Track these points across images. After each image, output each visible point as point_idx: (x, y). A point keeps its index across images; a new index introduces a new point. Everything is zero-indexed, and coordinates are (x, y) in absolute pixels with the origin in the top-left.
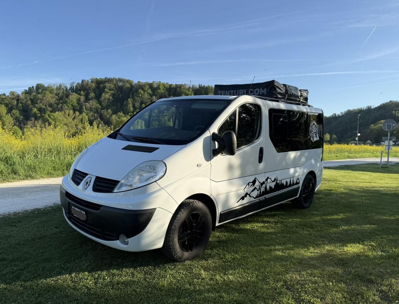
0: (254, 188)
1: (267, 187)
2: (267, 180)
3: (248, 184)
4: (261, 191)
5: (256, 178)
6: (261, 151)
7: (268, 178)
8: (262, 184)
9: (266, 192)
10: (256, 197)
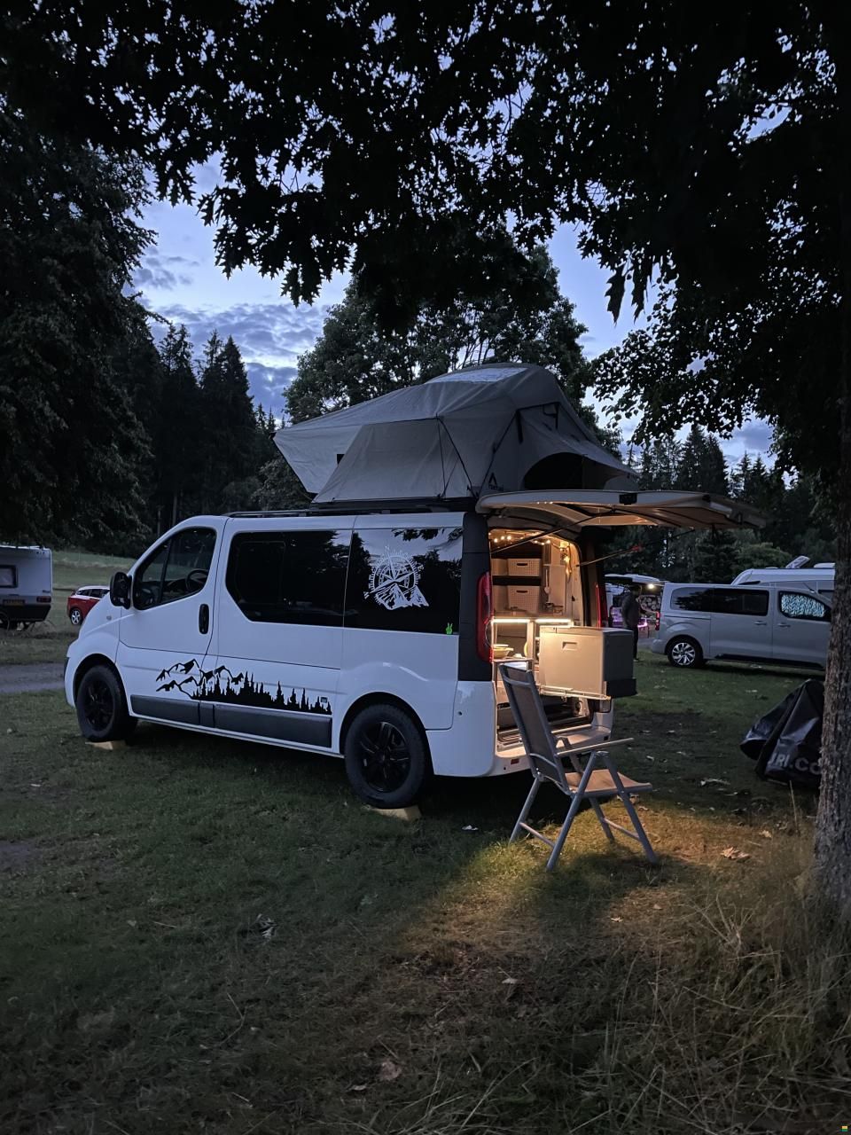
0: (188, 677)
1: (220, 686)
2: (219, 670)
3: (177, 666)
4: (206, 690)
5: (194, 660)
6: (204, 611)
7: (223, 668)
8: (209, 675)
9: (216, 695)
10: (194, 697)
